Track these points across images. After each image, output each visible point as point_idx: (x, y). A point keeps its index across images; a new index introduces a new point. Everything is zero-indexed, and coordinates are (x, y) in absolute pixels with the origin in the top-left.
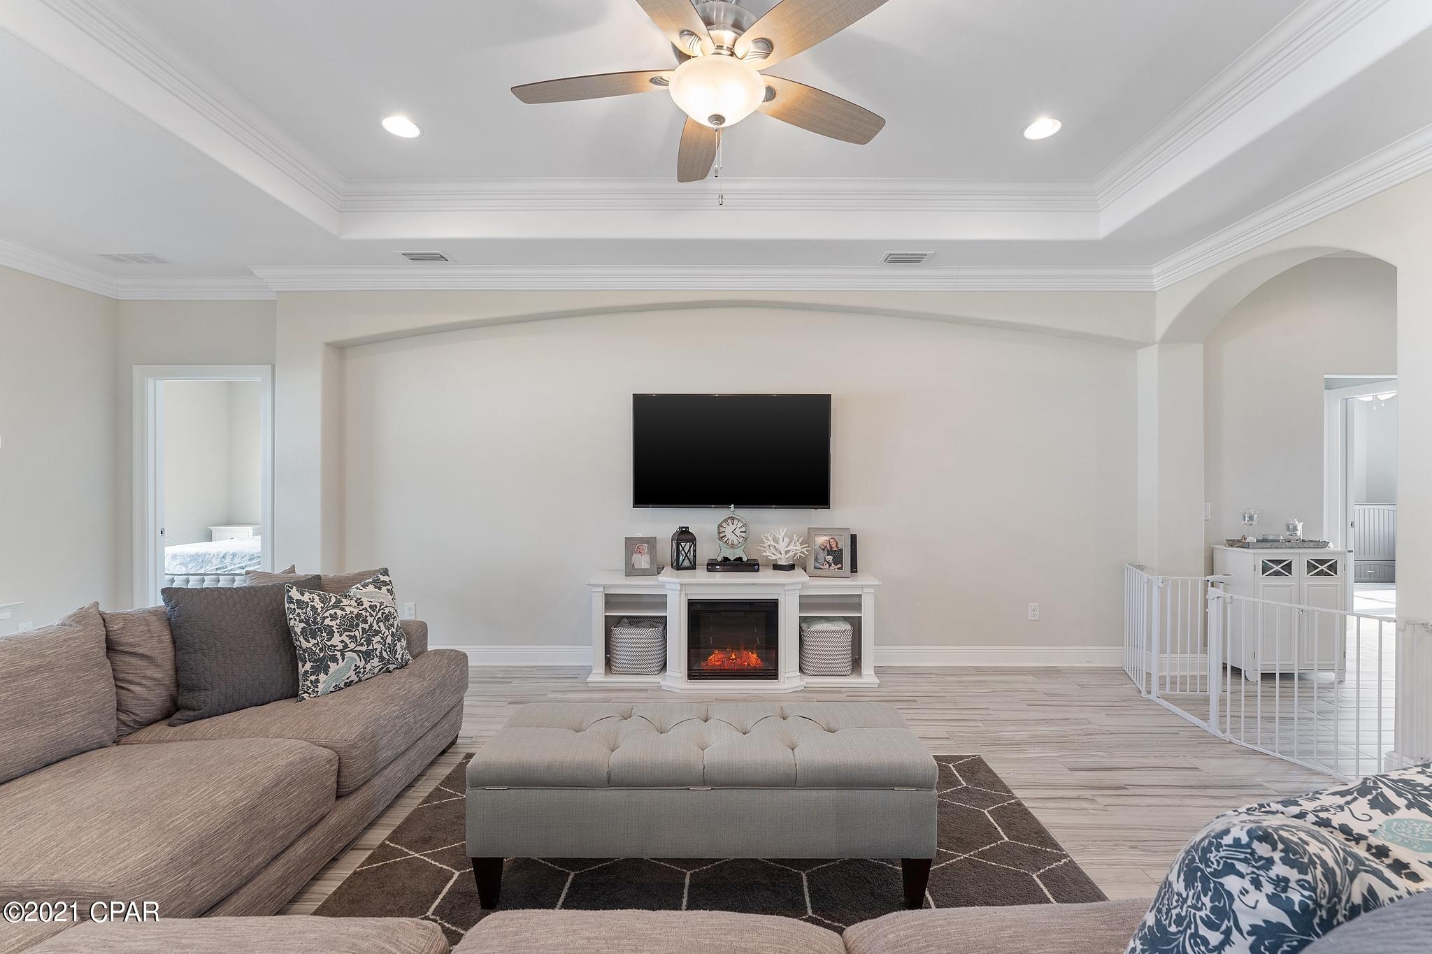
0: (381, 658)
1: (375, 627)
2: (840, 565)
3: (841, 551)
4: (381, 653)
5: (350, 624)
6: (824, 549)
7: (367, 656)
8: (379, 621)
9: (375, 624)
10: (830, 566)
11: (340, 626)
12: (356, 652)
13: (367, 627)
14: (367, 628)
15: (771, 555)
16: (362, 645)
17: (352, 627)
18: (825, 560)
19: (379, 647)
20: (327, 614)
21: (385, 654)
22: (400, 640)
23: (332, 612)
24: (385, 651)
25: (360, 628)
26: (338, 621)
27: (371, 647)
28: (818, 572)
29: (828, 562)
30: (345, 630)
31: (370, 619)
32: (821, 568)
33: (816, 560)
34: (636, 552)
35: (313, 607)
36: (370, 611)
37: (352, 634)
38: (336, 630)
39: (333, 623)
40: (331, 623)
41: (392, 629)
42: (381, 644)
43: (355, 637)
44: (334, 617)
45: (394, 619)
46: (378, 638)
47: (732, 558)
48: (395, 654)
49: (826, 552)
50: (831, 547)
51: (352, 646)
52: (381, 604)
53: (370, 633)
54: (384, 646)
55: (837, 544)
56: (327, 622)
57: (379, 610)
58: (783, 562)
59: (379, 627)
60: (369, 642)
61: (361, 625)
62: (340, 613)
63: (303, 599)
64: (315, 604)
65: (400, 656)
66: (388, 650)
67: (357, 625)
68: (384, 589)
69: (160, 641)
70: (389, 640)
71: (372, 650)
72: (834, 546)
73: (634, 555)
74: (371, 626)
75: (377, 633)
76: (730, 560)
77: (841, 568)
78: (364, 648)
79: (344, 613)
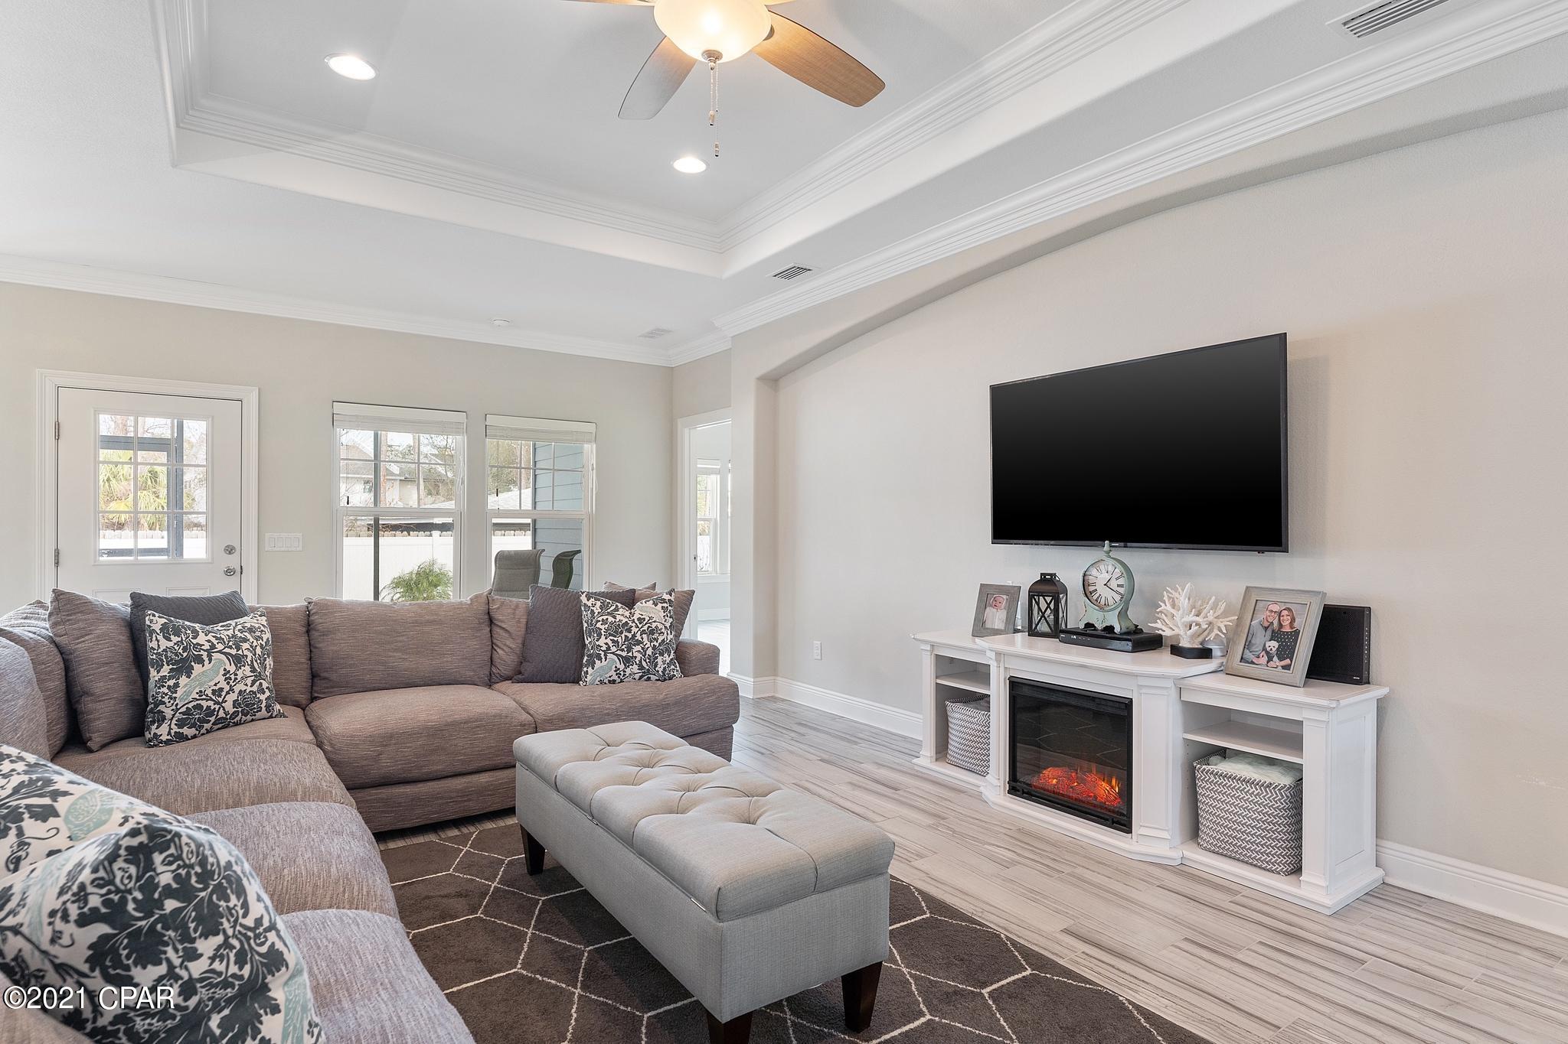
0: (641, 667)
1: (638, 637)
2: (1288, 661)
3: (1296, 634)
4: (640, 661)
5: (615, 630)
6: (1266, 629)
7: (627, 661)
8: (643, 632)
9: (638, 635)
10: (1270, 659)
11: (607, 630)
12: (617, 655)
13: (630, 635)
14: (630, 637)
15: (1164, 628)
16: (623, 650)
17: (617, 633)
18: (1264, 649)
19: (639, 656)
20: (599, 619)
21: (644, 663)
22: (662, 654)
23: (605, 617)
24: (645, 661)
25: (623, 636)
26: (607, 626)
27: (630, 654)
28: (1246, 668)
29: (1267, 653)
30: (610, 635)
31: (634, 630)
32: (1252, 663)
33: (1248, 645)
34: (991, 606)
35: (592, 611)
36: (637, 622)
37: (616, 639)
38: (603, 633)
39: (602, 627)
40: (601, 627)
41: (655, 643)
42: (641, 654)
43: (617, 642)
44: (604, 622)
45: (659, 634)
46: (638, 648)
47: (1099, 626)
48: (656, 666)
49: (1269, 632)
50: (1281, 625)
51: (614, 649)
52: (650, 618)
53: (632, 642)
54: (644, 656)
55: (1293, 620)
56: (599, 625)
57: (646, 624)
58: (1185, 643)
59: (642, 638)
60: (629, 649)
61: (625, 633)
62: (611, 619)
63: (587, 603)
64: (594, 609)
65: (662, 669)
66: (647, 660)
67: (622, 633)
68: (660, 605)
69: (519, 622)
70: (650, 652)
71: (632, 657)
72: (1286, 623)
73: (988, 609)
74: (634, 636)
75: (639, 643)
76: (1095, 629)
77: (1287, 667)
78: (624, 654)
79: (613, 620)
